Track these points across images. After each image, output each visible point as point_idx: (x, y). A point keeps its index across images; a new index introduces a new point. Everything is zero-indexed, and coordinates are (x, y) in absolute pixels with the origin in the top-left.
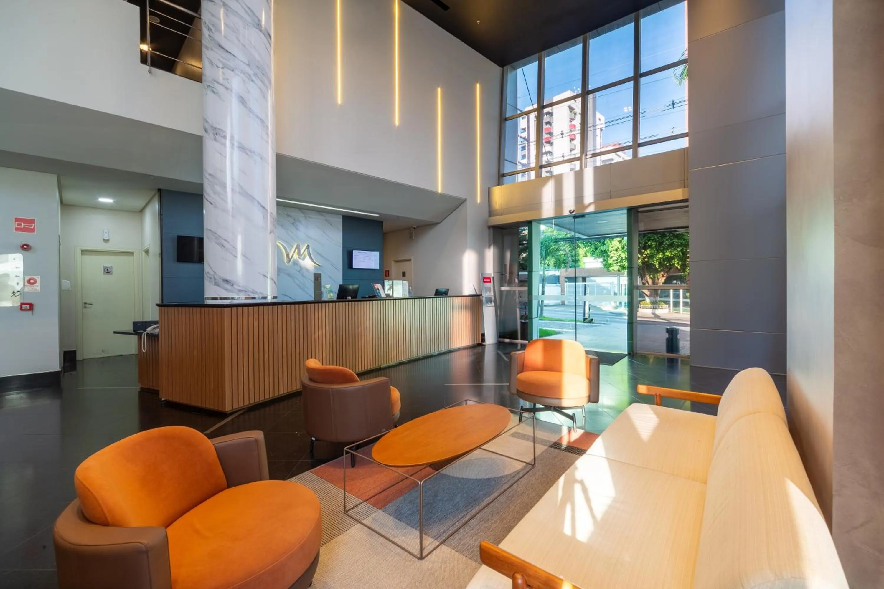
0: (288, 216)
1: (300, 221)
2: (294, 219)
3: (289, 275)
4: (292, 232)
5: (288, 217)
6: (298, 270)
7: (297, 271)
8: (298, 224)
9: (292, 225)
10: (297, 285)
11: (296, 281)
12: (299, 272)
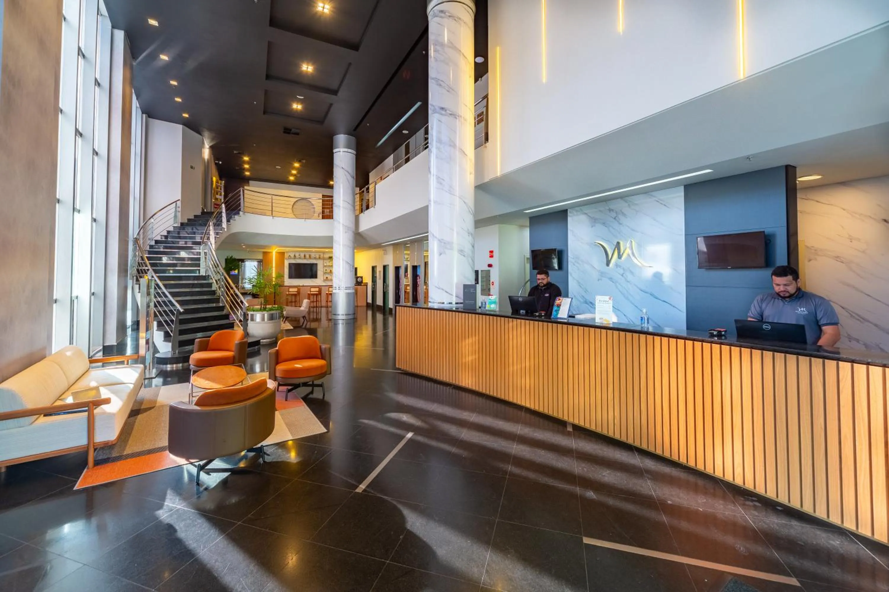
0: (610, 210)
1: (624, 215)
2: (616, 213)
3: (611, 279)
4: (614, 229)
5: (610, 212)
6: (621, 274)
7: (619, 274)
8: (620, 216)
9: (614, 220)
10: (620, 291)
11: (619, 287)
12: (622, 275)
